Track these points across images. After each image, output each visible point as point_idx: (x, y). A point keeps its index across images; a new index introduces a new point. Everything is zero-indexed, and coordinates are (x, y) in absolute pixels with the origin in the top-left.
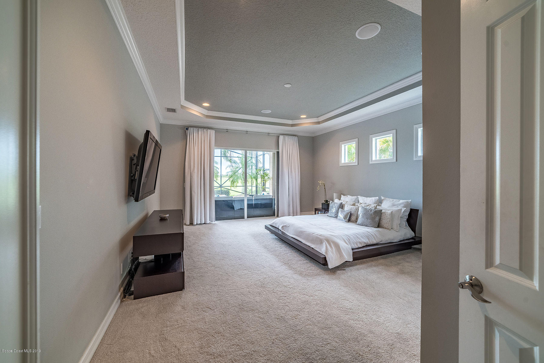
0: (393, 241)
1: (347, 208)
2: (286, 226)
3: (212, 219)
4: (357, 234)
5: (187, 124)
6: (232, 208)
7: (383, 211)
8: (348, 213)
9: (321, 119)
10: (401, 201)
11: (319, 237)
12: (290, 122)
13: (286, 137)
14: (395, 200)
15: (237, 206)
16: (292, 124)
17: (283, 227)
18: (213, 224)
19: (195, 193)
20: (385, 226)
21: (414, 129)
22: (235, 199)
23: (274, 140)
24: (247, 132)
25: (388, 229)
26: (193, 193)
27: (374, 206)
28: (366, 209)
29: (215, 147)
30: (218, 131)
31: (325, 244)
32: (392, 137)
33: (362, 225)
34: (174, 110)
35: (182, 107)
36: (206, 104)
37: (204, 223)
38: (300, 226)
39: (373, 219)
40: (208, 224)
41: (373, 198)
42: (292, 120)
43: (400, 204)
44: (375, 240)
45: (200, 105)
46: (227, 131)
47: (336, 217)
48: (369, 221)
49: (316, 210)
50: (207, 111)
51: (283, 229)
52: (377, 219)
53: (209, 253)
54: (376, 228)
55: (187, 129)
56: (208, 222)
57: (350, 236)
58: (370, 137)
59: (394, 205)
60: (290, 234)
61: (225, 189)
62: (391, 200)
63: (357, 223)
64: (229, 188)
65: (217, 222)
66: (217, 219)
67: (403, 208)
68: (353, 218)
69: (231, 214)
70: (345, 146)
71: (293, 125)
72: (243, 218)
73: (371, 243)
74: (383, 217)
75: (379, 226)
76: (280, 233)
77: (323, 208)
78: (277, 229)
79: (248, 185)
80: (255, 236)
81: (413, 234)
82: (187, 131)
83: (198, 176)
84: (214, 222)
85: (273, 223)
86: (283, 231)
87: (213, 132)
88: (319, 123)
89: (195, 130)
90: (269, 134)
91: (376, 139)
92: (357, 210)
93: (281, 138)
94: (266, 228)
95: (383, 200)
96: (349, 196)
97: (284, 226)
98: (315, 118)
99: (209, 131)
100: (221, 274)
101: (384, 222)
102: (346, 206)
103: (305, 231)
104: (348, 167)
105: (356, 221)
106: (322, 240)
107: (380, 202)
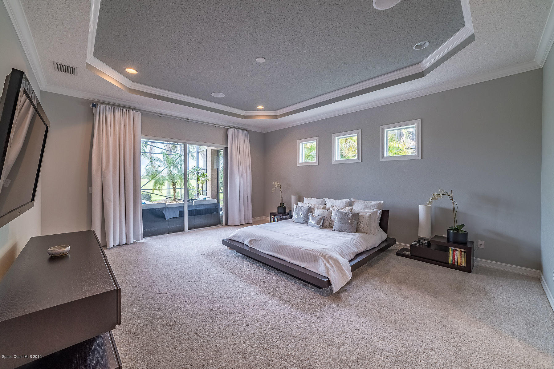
0: (376, 246)
1: (317, 212)
2: (255, 240)
3: (139, 236)
4: (346, 243)
5: (94, 97)
6: (163, 217)
7: (360, 214)
8: (321, 219)
9: (279, 112)
10: (373, 203)
11: (311, 252)
12: (243, 113)
13: (236, 131)
14: (366, 202)
15: (168, 215)
16: (245, 115)
17: (250, 241)
18: (139, 243)
19: (111, 201)
20: (363, 230)
21: (381, 130)
22: (169, 207)
23: (222, 133)
24: (187, 120)
25: (367, 233)
26: (106, 201)
27: (350, 209)
28: (342, 213)
29: (142, 136)
30: (146, 114)
31: (321, 261)
32: (356, 137)
33: (339, 230)
34: (71, 70)
35: (88, 66)
36: (131, 71)
37: (126, 244)
38: (276, 238)
39: (351, 223)
40: (132, 244)
41: (344, 200)
42: (245, 111)
43: (373, 206)
44: (362, 247)
45: (120, 69)
46: (160, 115)
47: (306, 222)
48: (347, 225)
49: (271, 214)
50: (130, 82)
51: (251, 244)
52: (355, 223)
53: (149, 297)
54: (355, 233)
55: (95, 106)
56: (132, 240)
57: (341, 246)
58: (333, 136)
59: (366, 207)
60: (264, 250)
61: (144, 193)
62: (363, 201)
63: (334, 228)
64: (151, 191)
65: (145, 240)
66: (146, 235)
67: (378, 210)
68: (327, 223)
69: (162, 225)
70: (302, 144)
71: (246, 117)
72: (181, 230)
73: (360, 251)
74: (361, 221)
75: (357, 231)
76: (246, 248)
77: (279, 212)
78: (241, 244)
79: (177, 187)
80: (211, 256)
81: (386, 236)
82: (94, 108)
83: (114, 177)
84: (142, 239)
85: (234, 236)
86: (251, 246)
87: (138, 116)
88: (276, 117)
89: (109, 109)
90: (215, 126)
91: (338, 139)
92: (330, 213)
93: (230, 131)
94: (225, 242)
95: (353, 202)
96: (313, 198)
97: (253, 240)
98: (273, 111)
99: (132, 112)
100: (186, 337)
101: (363, 226)
102: (316, 210)
103: (287, 246)
104: (307, 168)
105: (330, 227)
106: (316, 257)
107: (351, 204)
